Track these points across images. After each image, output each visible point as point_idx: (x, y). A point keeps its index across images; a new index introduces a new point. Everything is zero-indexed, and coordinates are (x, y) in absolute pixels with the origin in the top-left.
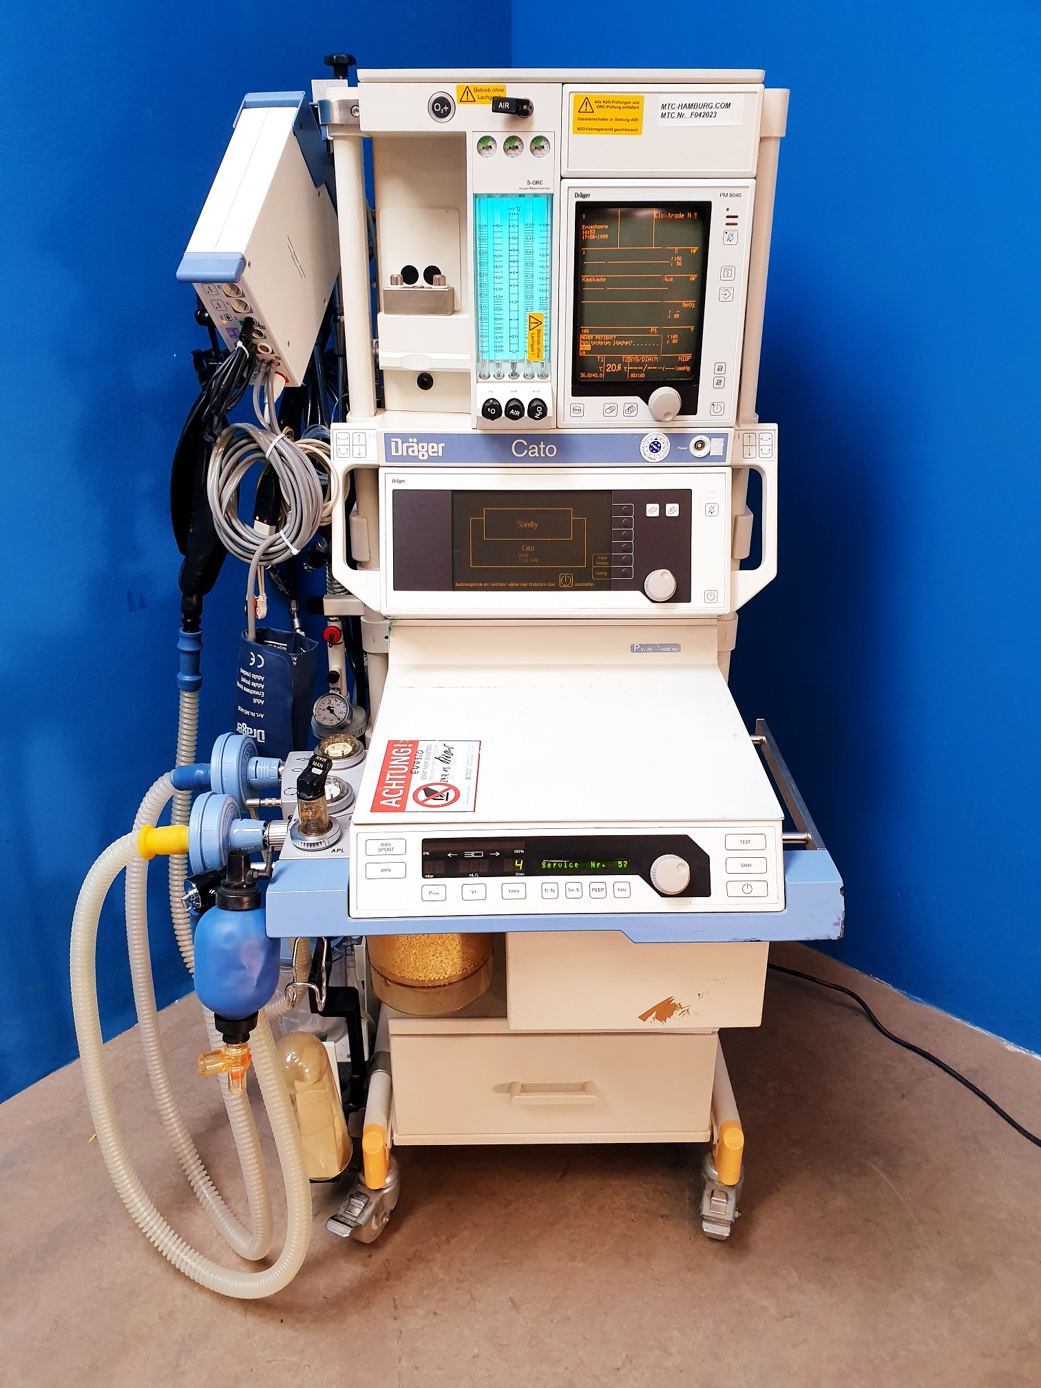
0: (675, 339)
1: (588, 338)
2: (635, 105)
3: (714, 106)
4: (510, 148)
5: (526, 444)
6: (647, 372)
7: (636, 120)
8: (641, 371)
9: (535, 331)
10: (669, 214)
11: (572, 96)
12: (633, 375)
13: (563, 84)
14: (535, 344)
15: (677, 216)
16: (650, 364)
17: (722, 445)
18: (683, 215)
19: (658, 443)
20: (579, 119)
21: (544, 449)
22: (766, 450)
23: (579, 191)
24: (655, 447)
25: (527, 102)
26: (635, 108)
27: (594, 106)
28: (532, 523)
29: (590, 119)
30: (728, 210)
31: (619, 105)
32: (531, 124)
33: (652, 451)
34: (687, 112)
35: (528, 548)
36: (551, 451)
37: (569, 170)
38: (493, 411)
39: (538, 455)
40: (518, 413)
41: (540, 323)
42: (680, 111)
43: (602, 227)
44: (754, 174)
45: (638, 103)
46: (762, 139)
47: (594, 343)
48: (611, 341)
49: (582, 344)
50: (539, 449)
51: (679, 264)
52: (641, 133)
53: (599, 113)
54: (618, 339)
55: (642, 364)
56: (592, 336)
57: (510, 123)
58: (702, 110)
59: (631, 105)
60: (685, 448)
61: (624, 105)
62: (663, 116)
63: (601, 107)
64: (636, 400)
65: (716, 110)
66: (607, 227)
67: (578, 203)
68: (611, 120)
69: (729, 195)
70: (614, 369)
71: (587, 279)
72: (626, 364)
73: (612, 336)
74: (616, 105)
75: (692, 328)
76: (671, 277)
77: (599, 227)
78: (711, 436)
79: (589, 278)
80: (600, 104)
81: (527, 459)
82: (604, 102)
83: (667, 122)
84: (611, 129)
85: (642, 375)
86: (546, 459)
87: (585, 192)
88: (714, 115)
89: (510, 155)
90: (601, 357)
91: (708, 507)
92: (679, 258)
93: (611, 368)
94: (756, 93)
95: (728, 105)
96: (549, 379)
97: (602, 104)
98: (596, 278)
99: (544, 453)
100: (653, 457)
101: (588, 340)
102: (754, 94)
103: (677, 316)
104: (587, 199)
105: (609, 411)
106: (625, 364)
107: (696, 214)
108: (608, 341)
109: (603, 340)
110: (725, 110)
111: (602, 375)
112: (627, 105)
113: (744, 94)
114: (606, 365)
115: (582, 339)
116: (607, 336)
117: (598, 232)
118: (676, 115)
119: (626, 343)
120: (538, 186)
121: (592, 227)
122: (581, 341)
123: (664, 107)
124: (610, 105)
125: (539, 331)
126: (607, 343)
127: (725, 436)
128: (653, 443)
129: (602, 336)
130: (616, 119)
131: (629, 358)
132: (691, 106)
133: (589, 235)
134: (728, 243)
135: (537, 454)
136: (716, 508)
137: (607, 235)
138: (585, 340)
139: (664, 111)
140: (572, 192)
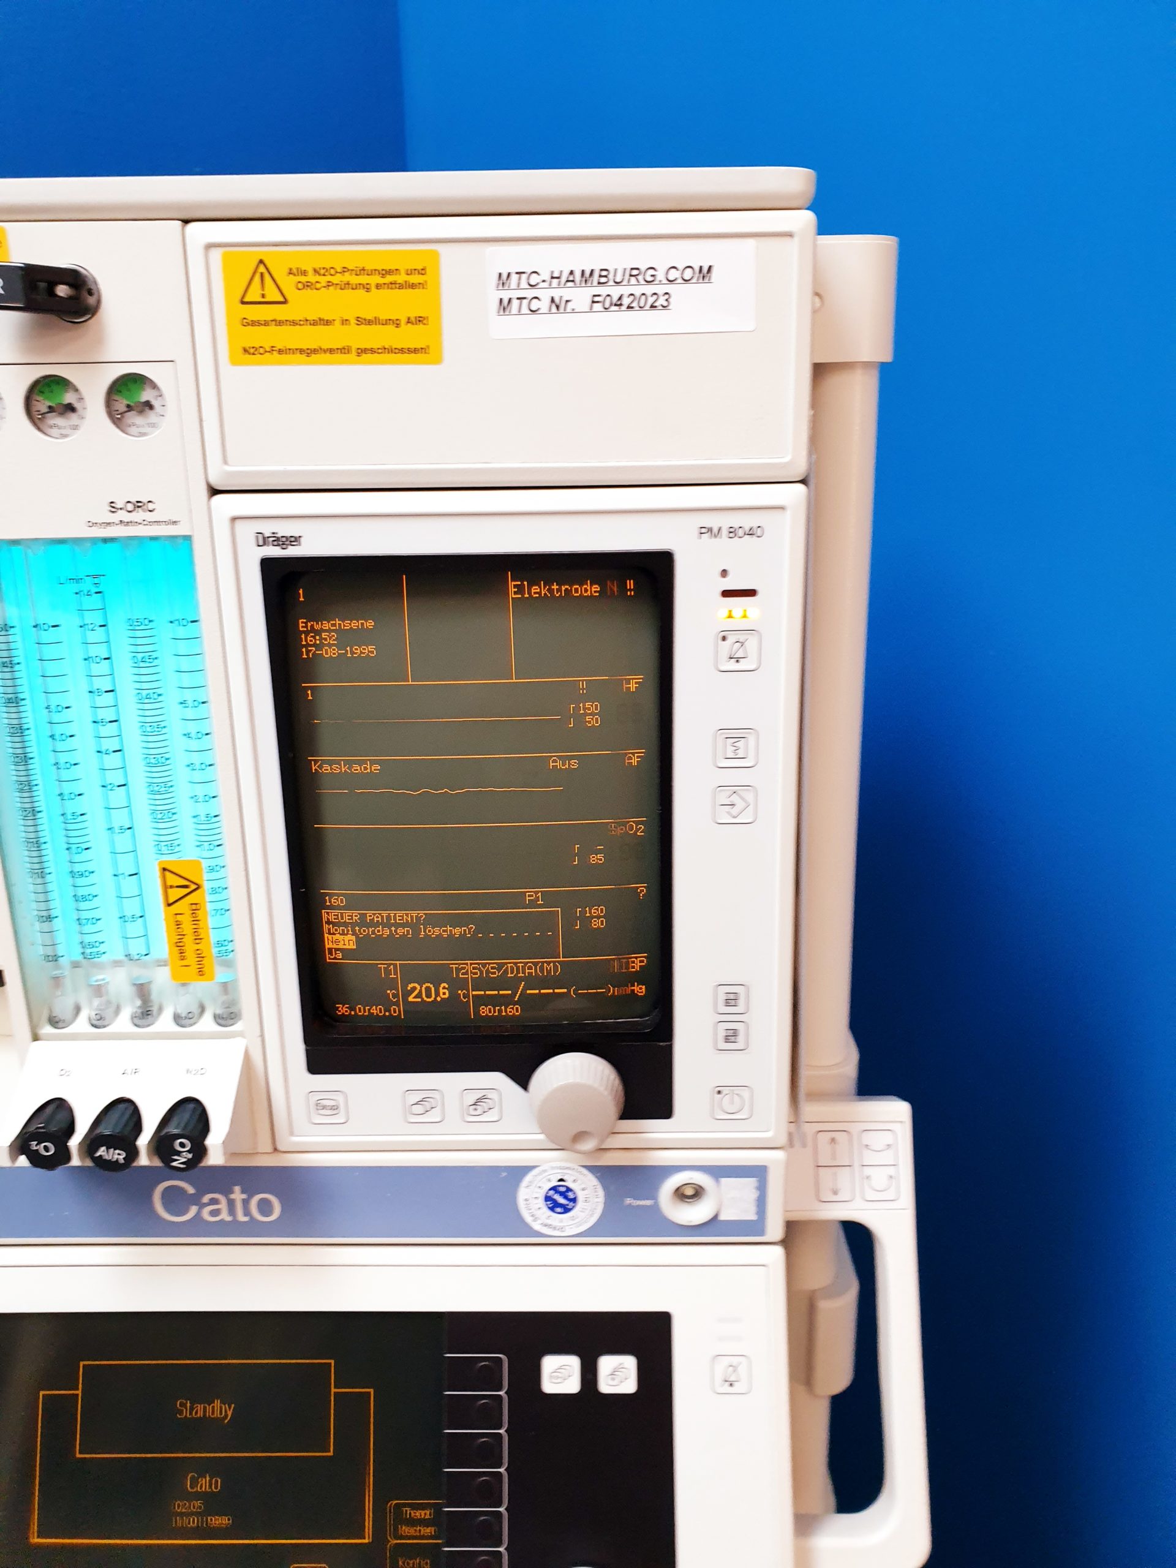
0: (597, 917)
1: (346, 919)
2: (415, 279)
3: (660, 276)
4: (51, 409)
5: (191, 1190)
6: (524, 1001)
7: (420, 320)
8: (507, 1001)
9: (183, 906)
10: (555, 587)
11: (216, 255)
12: (484, 1011)
13: (186, 222)
14: (188, 940)
15: (578, 591)
16: (531, 982)
17: (753, 1195)
18: (596, 588)
19: (569, 1189)
20: (247, 323)
21: (246, 1203)
22: (879, 1177)
23: (268, 529)
24: (562, 1200)
25: (76, 279)
26: (413, 286)
27: (288, 284)
28: (217, 1403)
29: (279, 323)
30: (724, 573)
31: (363, 279)
32: (99, 341)
33: (552, 1209)
34: (580, 296)
35: (205, 1484)
36: (265, 1207)
37: (228, 468)
38: (46, 1149)
39: (229, 1219)
40: (118, 1155)
41: (192, 887)
42: (557, 294)
43: (355, 624)
44: (800, 468)
45: (422, 272)
46: (820, 371)
47: (365, 931)
48: (414, 926)
49: (329, 933)
50: (231, 1204)
51: (593, 722)
52: (438, 360)
53: (302, 304)
54: (431, 921)
55: (513, 984)
56: (356, 915)
57: (32, 338)
58: (625, 290)
59: (401, 278)
60: (648, 1203)
61: (378, 279)
62: (504, 306)
63: (307, 285)
64: (497, 1081)
65: (669, 288)
66: (370, 624)
67: (267, 565)
68: (345, 322)
69: (725, 532)
70: (429, 995)
71: (326, 767)
72: (463, 984)
73: (414, 913)
74: (354, 280)
75: (642, 888)
76: (573, 757)
77: (347, 625)
78: (719, 1172)
79: (331, 763)
80: (303, 279)
81: (197, 1227)
82: (316, 271)
83: (517, 325)
84: (345, 350)
85: (513, 1011)
86: (252, 1229)
87: (285, 529)
88: (662, 301)
89: (54, 432)
90: (391, 967)
91: (722, 1365)
92: (593, 706)
93: (418, 992)
94: (790, 235)
95: (704, 274)
96: (238, 1027)
97: (312, 278)
98: (349, 763)
99: (247, 1213)
100: (555, 1223)
101: (345, 924)
102: (787, 239)
103: (597, 859)
104: (292, 552)
105: (418, 1109)
106: (456, 984)
107: (630, 584)
108: (403, 926)
109: (388, 925)
110: (697, 289)
111: (397, 1011)
112: (389, 279)
113: (751, 242)
114: (404, 986)
115: (328, 922)
116: (399, 915)
117: (346, 638)
118: (544, 305)
119: (457, 931)
120: (139, 515)
121: (326, 625)
122: (326, 927)
123: (503, 280)
124: (336, 279)
125: (195, 908)
126: (400, 931)
127: (759, 1172)
128: (554, 1189)
129: (385, 914)
130: (360, 321)
131: (470, 968)
132: (587, 277)
133: (318, 647)
134: (732, 665)
135: (225, 1216)
136: (742, 1371)
137: (371, 648)
138: (334, 924)
139: (505, 295)
140: (247, 532)
